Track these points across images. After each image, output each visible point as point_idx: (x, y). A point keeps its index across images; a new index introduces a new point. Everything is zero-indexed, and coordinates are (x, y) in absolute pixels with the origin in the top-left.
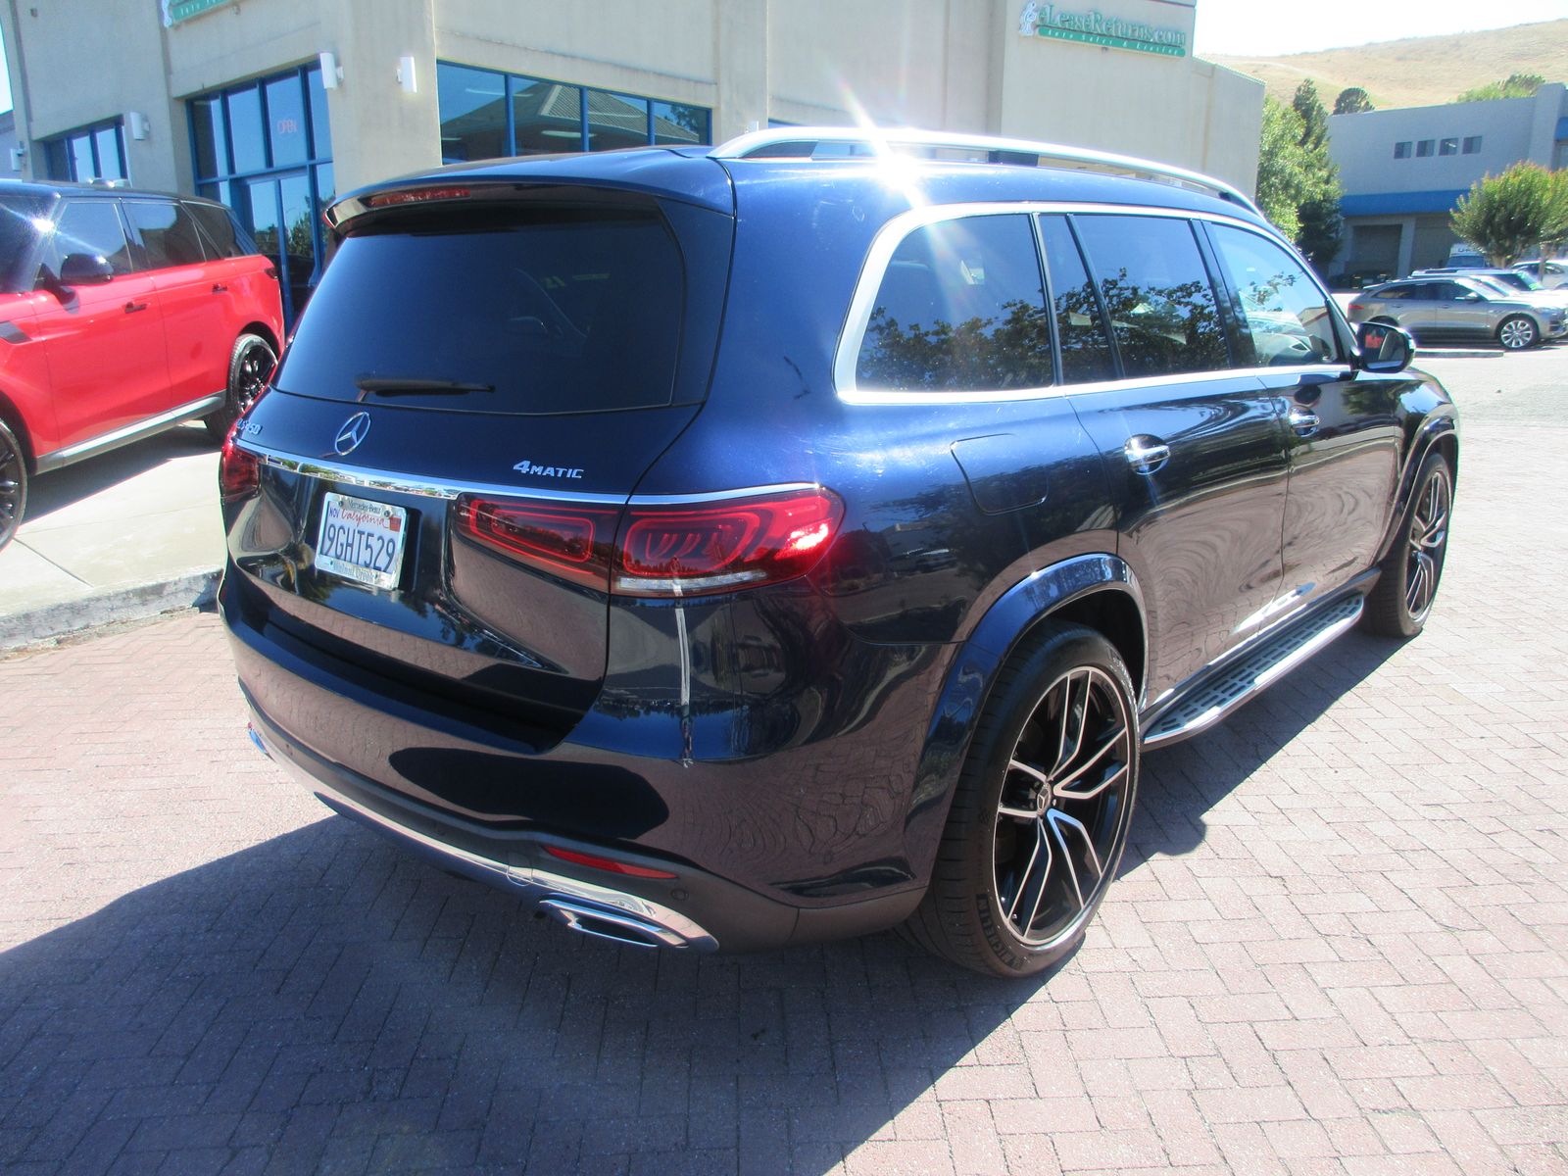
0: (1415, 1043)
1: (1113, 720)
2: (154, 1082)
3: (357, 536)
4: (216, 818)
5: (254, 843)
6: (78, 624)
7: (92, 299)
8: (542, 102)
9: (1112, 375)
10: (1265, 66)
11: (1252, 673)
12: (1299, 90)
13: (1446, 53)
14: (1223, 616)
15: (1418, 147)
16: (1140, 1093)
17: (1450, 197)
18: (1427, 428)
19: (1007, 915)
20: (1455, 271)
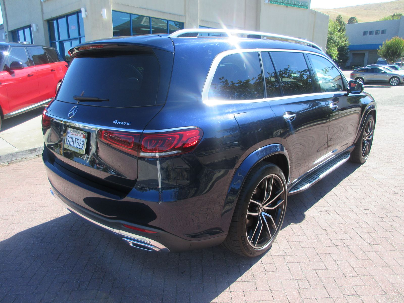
0: (359, 276)
1: (280, 188)
2: (22, 284)
3: (75, 139)
4: (45, 211)
5: (54, 218)
6: (14, 159)
7: (18, 73)
8: (141, 21)
9: (280, 95)
10: (330, 11)
11: (319, 174)
12: (337, 18)
13: (377, 8)
14: (313, 158)
15: (370, 32)
16: (284, 289)
17: (377, 46)
18: (368, 108)
19: (250, 241)
20: (378, 65)
